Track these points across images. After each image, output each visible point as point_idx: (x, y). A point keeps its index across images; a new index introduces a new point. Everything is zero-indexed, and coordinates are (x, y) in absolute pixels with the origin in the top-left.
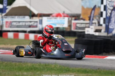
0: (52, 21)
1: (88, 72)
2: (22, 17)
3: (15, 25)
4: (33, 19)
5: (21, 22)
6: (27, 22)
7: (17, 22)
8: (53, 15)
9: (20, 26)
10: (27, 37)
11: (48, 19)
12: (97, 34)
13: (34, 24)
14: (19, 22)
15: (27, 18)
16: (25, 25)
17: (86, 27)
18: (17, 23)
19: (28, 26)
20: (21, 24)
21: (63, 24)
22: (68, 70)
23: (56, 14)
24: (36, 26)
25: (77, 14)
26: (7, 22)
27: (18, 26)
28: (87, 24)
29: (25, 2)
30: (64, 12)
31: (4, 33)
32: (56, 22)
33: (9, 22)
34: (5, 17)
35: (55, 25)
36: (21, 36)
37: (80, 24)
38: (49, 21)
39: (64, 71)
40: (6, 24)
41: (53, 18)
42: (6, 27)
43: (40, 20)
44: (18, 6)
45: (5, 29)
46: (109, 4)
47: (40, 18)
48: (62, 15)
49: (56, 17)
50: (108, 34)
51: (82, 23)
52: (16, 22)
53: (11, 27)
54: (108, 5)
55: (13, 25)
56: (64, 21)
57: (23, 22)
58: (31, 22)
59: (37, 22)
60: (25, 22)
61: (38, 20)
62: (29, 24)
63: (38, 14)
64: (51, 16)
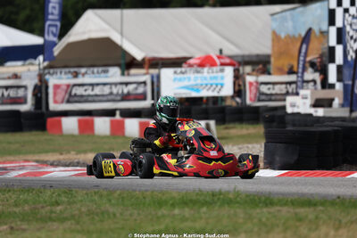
0: (189, 79)
1: (315, 205)
2: (100, 69)
3: (82, 96)
4: (129, 75)
5: (98, 84)
6: (116, 84)
7: (86, 87)
8: (191, 61)
9: (96, 95)
10: (118, 129)
11: (175, 72)
12: (320, 112)
13: (136, 89)
14: (92, 85)
15: (114, 74)
16: (111, 94)
17: (287, 93)
18: (86, 90)
19: (119, 98)
20: (97, 91)
21: (219, 87)
22: (268, 202)
23: (199, 58)
24: (143, 97)
25: (258, 56)
26: (57, 87)
27: (89, 96)
28: (290, 83)
29: (105, 26)
30: (221, 51)
31: (50, 121)
32: (199, 82)
33: (65, 88)
34: (49, 73)
35: (198, 90)
36: (102, 125)
37: (270, 86)
38: (180, 80)
39: (261, 205)
40: (55, 94)
41: (188, 69)
42: (55, 102)
43: (152, 77)
44: (85, 37)
45: (53, 106)
46: (351, 25)
47: (154, 71)
48: (218, 61)
49: (199, 69)
50: (351, 111)
51: (274, 84)
52: (83, 85)
53: (68, 102)
54: (348, 28)
55: (75, 95)
56: (222, 78)
57: (105, 84)
58: (127, 84)
59: (145, 83)
60: (111, 84)
61: (147, 78)
62: (120, 92)
63: (144, 60)
64: (184, 65)
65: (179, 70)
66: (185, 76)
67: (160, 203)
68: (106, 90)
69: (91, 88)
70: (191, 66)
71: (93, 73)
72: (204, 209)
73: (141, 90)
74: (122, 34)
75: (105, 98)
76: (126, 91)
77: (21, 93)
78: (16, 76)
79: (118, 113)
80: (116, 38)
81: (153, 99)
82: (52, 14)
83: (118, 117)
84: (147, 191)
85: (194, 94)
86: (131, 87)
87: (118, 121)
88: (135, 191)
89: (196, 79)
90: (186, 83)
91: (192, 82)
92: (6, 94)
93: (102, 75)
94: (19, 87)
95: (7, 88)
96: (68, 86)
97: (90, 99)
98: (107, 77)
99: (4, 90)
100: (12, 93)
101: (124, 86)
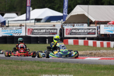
2: (81, 24)
3: (75, 33)
4: (90, 26)
5: (80, 29)
6: (86, 29)
8: (110, 22)
9: (79, 32)
10: (86, 43)
11: (105, 26)
13: (92, 31)
15: (85, 26)
18: (76, 31)
19: (87, 34)
20: (80, 31)
23: (113, 22)
24: (94, 34)
26: (67, 29)
27: (77, 32)
31: (64, 40)
33: (69, 30)
34: (65, 25)
35: (112, 32)
36: (81, 42)
38: (106, 28)
40: (66, 32)
41: (109, 25)
42: (66, 34)
43: (97, 27)
44: (76, 14)
45: (65, 36)
47: (98, 25)
49: (112, 25)
52: (75, 29)
53: (70, 34)
55: (73, 32)
57: (82, 29)
58: (89, 29)
59: (95, 29)
60: (84, 29)
61: (96, 28)
62: (87, 32)
63: (95, 21)
64: (108, 24)
65: (106, 25)
66: (108, 27)
67: (97, 69)
68: (83, 31)
69: (78, 30)
70: (110, 24)
71: (79, 25)
72: (111, 71)
73: (94, 31)
74: (88, 13)
75: (82, 34)
76: (89, 31)
77: (55, 31)
78: (54, 26)
79: (86, 38)
80: (86, 14)
81: (97, 34)
82: (65, 6)
83: (86, 40)
84: (93, 64)
85: (111, 33)
86: (91, 30)
87: (86, 41)
88: (89, 64)
89: (111, 28)
90: (108, 29)
91: (110, 29)
92: (50, 31)
93: (82, 26)
94: (55, 29)
95: (51, 29)
96: (71, 29)
97: (77, 33)
98: (83, 27)
99: (50, 30)
100: (53, 31)
101: (88, 30)
